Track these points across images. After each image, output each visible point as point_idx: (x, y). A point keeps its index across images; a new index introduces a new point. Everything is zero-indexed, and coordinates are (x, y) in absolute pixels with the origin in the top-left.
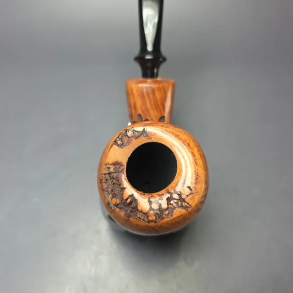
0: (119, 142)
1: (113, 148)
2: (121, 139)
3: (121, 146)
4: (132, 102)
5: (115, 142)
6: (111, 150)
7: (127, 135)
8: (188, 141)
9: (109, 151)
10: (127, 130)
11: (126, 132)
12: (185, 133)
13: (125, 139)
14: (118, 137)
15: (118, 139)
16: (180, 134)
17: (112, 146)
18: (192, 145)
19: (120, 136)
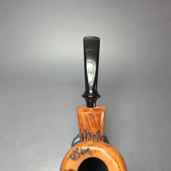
0: (73, 157)
1: (69, 160)
2: (74, 154)
3: (74, 159)
4: (81, 122)
5: (70, 156)
6: (68, 162)
7: (78, 152)
8: (115, 157)
9: (67, 162)
10: (77, 149)
11: (77, 150)
12: (113, 151)
13: (77, 155)
14: (72, 154)
15: (72, 155)
16: (110, 152)
17: (68, 159)
18: (118, 160)
19: (74, 152)
